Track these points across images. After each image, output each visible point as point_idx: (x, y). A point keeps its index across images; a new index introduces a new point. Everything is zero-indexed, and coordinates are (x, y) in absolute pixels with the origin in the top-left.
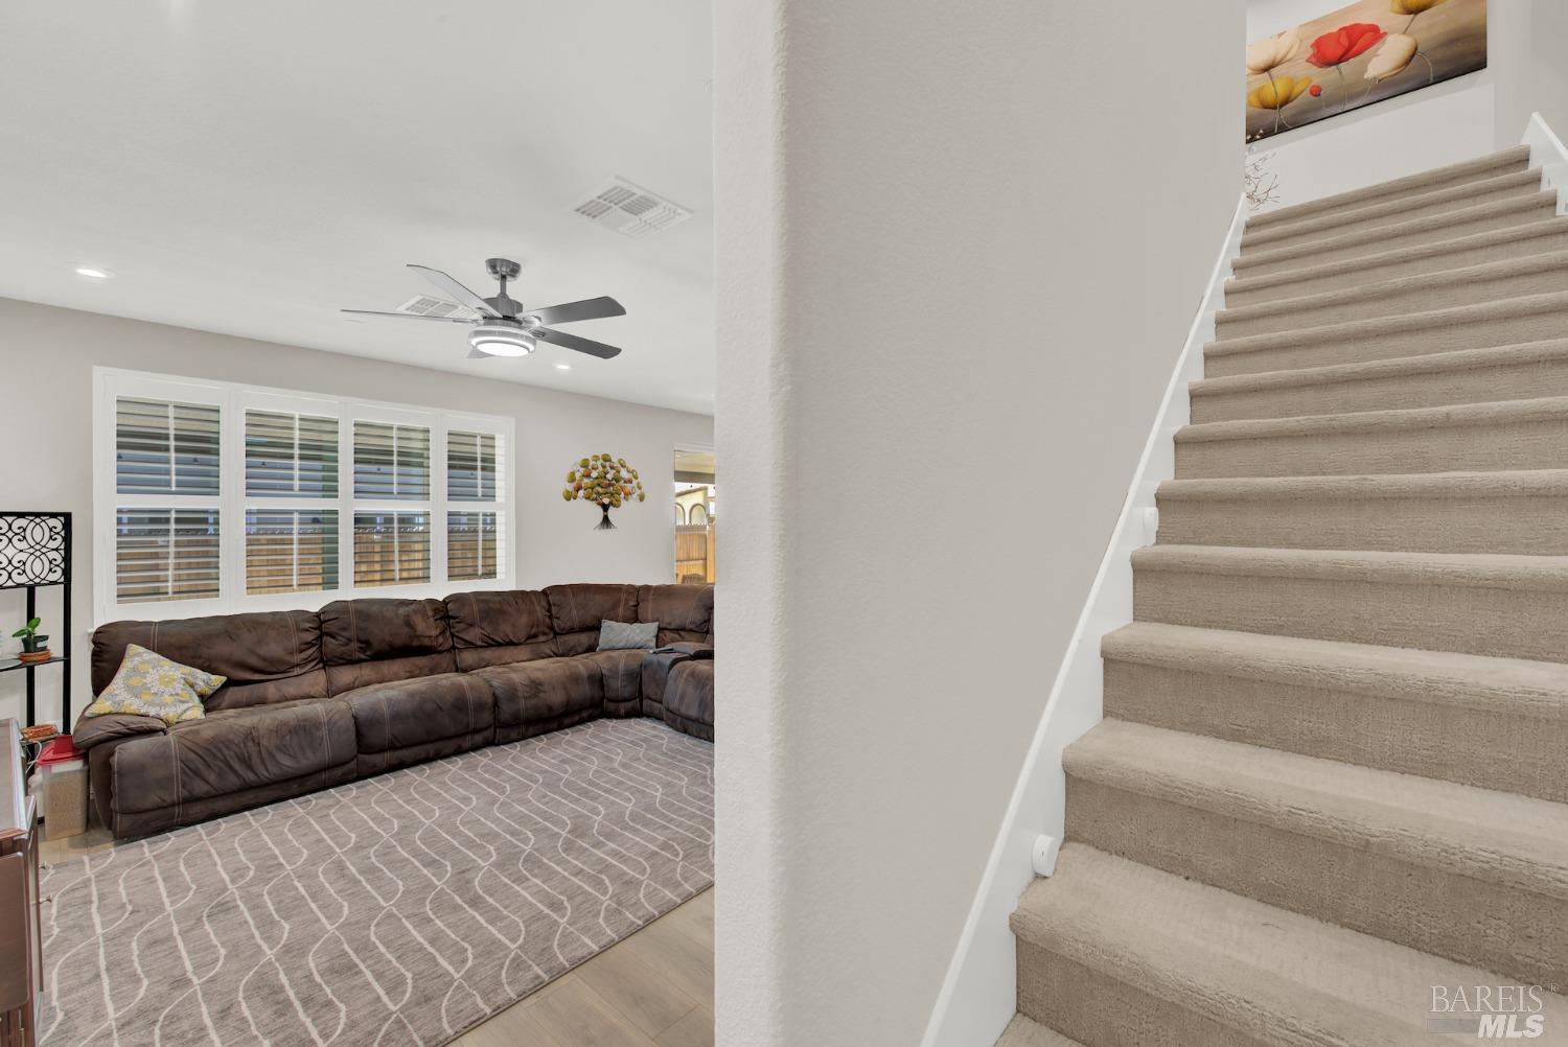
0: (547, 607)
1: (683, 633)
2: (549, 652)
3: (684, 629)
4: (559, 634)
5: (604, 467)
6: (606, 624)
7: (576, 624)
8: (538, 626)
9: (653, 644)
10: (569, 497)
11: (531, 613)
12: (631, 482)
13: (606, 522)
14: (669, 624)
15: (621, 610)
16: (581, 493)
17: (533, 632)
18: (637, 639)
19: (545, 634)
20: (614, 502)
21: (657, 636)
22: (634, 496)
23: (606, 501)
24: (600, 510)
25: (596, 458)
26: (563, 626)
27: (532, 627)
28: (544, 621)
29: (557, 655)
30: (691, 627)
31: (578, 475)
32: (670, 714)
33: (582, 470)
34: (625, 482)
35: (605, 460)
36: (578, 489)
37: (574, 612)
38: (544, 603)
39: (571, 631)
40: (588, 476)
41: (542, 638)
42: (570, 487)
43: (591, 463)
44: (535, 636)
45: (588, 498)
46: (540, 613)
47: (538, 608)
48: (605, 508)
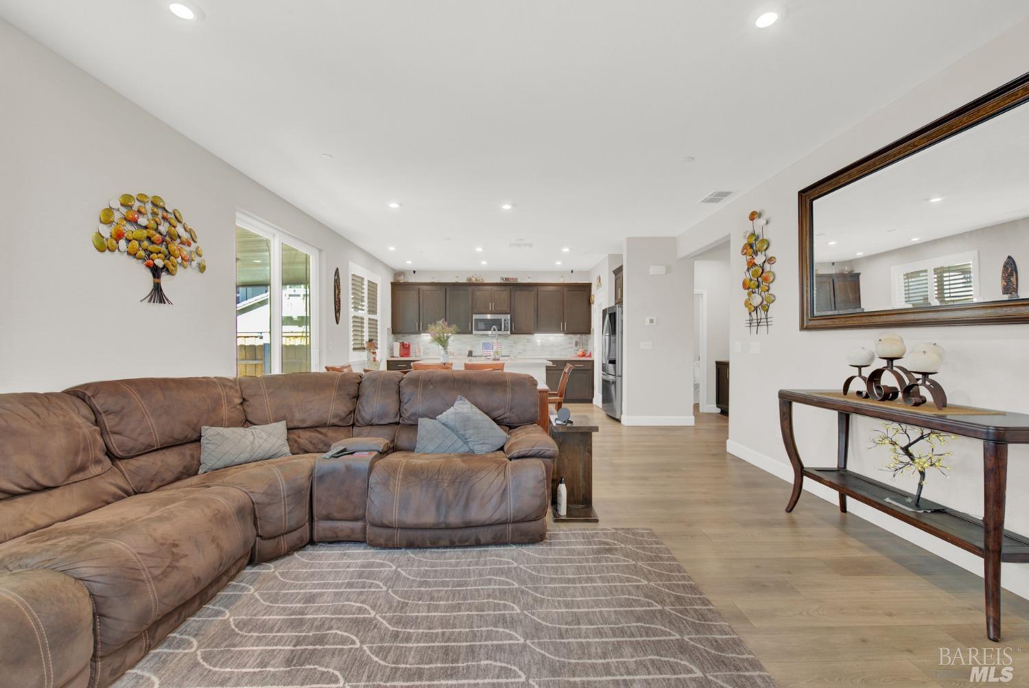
0: (93, 418)
1: (324, 430)
2: (114, 489)
3: (324, 425)
4: (120, 458)
5: (154, 214)
6: (208, 432)
7: (157, 439)
8: (85, 449)
9: (287, 449)
10: (102, 247)
11: (69, 428)
12: (189, 245)
13: (158, 294)
14: (303, 421)
15: (225, 412)
16: (122, 243)
17: (80, 459)
18: (267, 446)
19: (98, 462)
20: (171, 268)
21: (288, 440)
22: (194, 264)
23: (159, 263)
24: (148, 275)
25: (142, 198)
26: (131, 444)
27: (76, 454)
28: (95, 441)
29: (129, 495)
30: (335, 421)
31: (117, 216)
32: (378, 531)
33: (123, 210)
34: (182, 243)
35: (155, 205)
36: (119, 236)
37: (151, 421)
38: (85, 411)
39: (149, 450)
40: (134, 222)
41: (94, 470)
42: (106, 231)
43: (136, 205)
44: (82, 468)
45: (133, 254)
46: (86, 428)
47: (80, 420)
48: (156, 271)
